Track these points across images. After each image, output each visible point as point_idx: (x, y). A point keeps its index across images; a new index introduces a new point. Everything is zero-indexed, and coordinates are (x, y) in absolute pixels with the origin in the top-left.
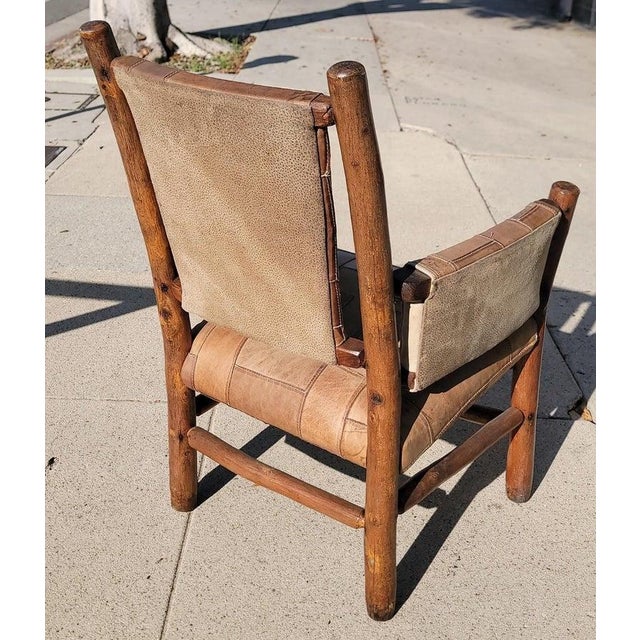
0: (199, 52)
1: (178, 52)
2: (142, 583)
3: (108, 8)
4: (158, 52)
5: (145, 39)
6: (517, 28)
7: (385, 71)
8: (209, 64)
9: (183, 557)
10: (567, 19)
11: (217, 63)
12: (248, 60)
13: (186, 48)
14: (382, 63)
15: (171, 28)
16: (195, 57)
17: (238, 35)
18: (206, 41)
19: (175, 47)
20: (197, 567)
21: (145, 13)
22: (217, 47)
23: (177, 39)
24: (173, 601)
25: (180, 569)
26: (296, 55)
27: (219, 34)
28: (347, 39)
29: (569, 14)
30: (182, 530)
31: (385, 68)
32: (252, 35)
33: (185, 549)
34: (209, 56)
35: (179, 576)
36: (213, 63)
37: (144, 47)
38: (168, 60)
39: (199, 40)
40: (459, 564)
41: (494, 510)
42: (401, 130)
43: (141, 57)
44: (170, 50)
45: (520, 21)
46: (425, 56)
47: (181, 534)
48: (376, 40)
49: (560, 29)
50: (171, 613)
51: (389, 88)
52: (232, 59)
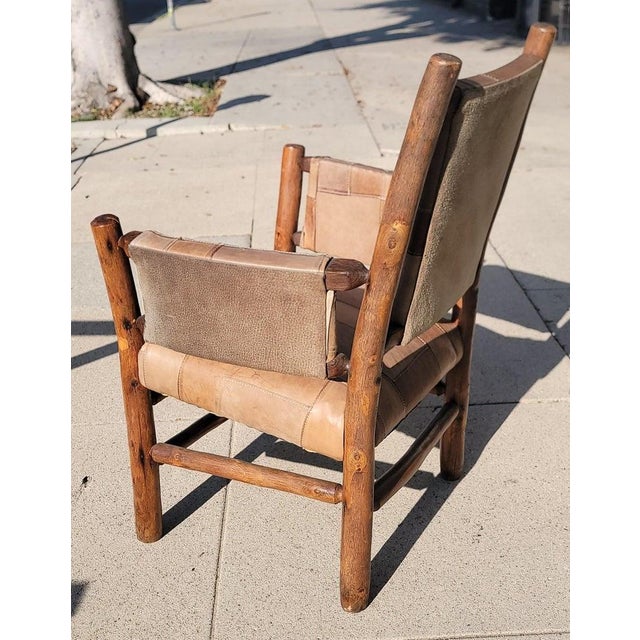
0: (171, 99)
1: (150, 100)
2: (189, 575)
3: (77, 64)
4: (131, 102)
5: (116, 90)
6: (488, 50)
7: (359, 102)
8: (182, 110)
9: (223, 549)
11: (190, 108)
12: (222, 102)
13: (158, 95)
14: (355, 94)
15: (140, 77)
16: (167, 104)
17: (208, 79)
18: (177, 87)
19: (147, 96)
20: (238, 557)
21: (114, 64)
22: (188, 92)
23: (148, 88)
24: (219, 587)
25: (222, 560)
26: (268, 94)
27: (189, 80)
28: (317, 74)
30: (218, 528)
31: (359, 98)
32: (222, 78)
33: (224, 543)
34: (182, 102)
35: (221, 565)
36: (186, 109)
37: (115, 98)
38: (141, 109)
39: (169, 87)
40: (481, 532)
41: (510, 486)
42: (382, 155)
43: (113, 108)
44: (142, 100)
45: (489, 43)
46: (397, 85)
47: (218, 531)
48: (346, 72)
50: (218, 597)
51: (365, 118)
52: (205, 103)
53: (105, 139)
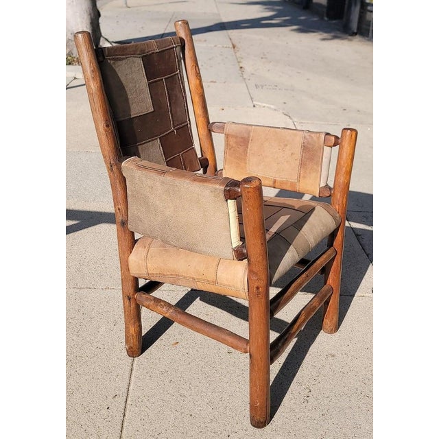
2: (104, 412)
6: (324, 39)
7: (241, 68)
9: (130, 394)
10: (354, 34)
14: (239, 62)
15: (102, 39)
20: (140, 400)
24: (125, 424)
25: (129, 402)
28: (215, 46)
29: (355, 31)
30: (128, 375)
31: (241, 65)
33: (131, 388)
35: (128, 406)
40: (310, 394)
41: (330, 358)
42: (254, 106)
45: (325, 35)
46: (266, 58)
47: (128, 378)
48: (234, 47)
49: (351, 40)
50: (124, 432)
51: (245, 79)
53: (75, 78)
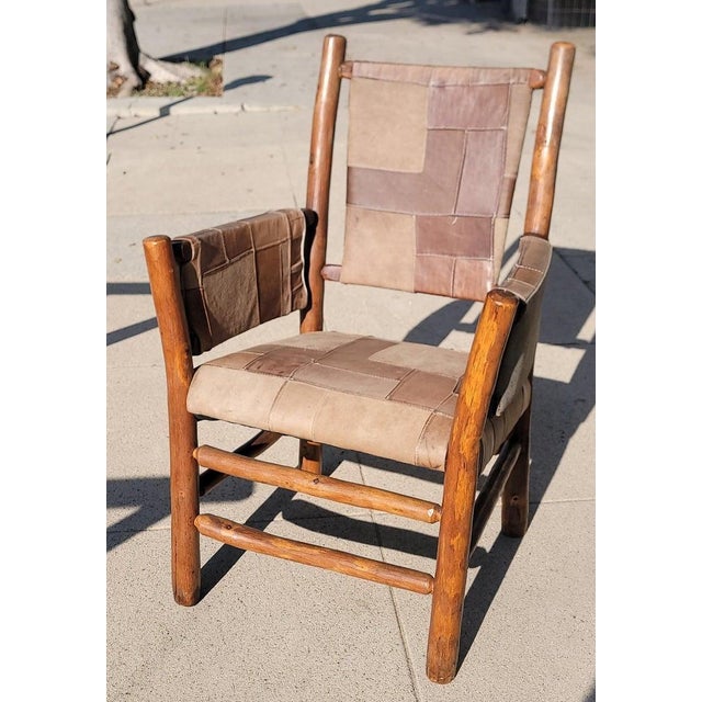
0: (173, 78)
1: (152, 79)
4: (134, 80)
5: (118, 68)
6: (470, 33)
8: (186, 89)
11: (194, 87)
12: (227, 80)
13: (160, 73)
15: (141, 56)
16: (170, 83)
17: (202, 57)
18: (177, 66)
19: (148, 75)
21: (116, 41)
22: (187, 72)
23: (149, 66)
26: (270, 74)
27: (187, 58)
29: (524, 16)
32: (219, 57)
34: (184, 82)
36: (190, 88)
37: (117, 76)
38: (144, 88)
39: (169, 65)
43: (116, 86)
44: (144, 78)
45: (475, 26)
49: (516, 31)
52: (205, 83)
53: (119, 118)
